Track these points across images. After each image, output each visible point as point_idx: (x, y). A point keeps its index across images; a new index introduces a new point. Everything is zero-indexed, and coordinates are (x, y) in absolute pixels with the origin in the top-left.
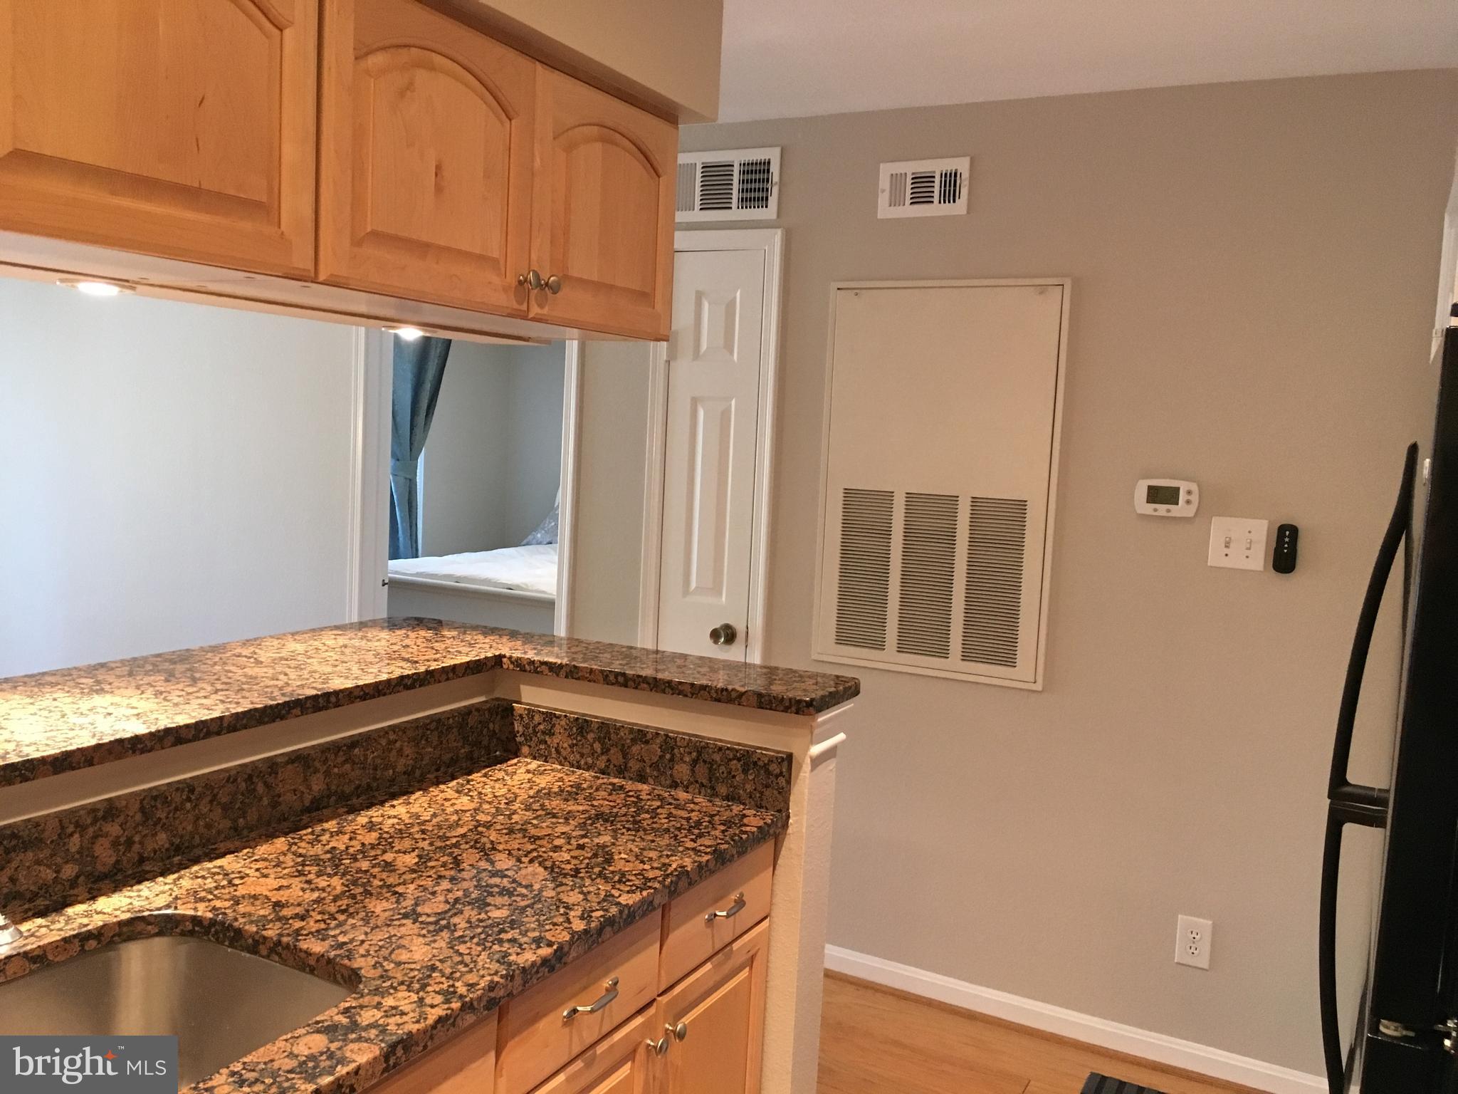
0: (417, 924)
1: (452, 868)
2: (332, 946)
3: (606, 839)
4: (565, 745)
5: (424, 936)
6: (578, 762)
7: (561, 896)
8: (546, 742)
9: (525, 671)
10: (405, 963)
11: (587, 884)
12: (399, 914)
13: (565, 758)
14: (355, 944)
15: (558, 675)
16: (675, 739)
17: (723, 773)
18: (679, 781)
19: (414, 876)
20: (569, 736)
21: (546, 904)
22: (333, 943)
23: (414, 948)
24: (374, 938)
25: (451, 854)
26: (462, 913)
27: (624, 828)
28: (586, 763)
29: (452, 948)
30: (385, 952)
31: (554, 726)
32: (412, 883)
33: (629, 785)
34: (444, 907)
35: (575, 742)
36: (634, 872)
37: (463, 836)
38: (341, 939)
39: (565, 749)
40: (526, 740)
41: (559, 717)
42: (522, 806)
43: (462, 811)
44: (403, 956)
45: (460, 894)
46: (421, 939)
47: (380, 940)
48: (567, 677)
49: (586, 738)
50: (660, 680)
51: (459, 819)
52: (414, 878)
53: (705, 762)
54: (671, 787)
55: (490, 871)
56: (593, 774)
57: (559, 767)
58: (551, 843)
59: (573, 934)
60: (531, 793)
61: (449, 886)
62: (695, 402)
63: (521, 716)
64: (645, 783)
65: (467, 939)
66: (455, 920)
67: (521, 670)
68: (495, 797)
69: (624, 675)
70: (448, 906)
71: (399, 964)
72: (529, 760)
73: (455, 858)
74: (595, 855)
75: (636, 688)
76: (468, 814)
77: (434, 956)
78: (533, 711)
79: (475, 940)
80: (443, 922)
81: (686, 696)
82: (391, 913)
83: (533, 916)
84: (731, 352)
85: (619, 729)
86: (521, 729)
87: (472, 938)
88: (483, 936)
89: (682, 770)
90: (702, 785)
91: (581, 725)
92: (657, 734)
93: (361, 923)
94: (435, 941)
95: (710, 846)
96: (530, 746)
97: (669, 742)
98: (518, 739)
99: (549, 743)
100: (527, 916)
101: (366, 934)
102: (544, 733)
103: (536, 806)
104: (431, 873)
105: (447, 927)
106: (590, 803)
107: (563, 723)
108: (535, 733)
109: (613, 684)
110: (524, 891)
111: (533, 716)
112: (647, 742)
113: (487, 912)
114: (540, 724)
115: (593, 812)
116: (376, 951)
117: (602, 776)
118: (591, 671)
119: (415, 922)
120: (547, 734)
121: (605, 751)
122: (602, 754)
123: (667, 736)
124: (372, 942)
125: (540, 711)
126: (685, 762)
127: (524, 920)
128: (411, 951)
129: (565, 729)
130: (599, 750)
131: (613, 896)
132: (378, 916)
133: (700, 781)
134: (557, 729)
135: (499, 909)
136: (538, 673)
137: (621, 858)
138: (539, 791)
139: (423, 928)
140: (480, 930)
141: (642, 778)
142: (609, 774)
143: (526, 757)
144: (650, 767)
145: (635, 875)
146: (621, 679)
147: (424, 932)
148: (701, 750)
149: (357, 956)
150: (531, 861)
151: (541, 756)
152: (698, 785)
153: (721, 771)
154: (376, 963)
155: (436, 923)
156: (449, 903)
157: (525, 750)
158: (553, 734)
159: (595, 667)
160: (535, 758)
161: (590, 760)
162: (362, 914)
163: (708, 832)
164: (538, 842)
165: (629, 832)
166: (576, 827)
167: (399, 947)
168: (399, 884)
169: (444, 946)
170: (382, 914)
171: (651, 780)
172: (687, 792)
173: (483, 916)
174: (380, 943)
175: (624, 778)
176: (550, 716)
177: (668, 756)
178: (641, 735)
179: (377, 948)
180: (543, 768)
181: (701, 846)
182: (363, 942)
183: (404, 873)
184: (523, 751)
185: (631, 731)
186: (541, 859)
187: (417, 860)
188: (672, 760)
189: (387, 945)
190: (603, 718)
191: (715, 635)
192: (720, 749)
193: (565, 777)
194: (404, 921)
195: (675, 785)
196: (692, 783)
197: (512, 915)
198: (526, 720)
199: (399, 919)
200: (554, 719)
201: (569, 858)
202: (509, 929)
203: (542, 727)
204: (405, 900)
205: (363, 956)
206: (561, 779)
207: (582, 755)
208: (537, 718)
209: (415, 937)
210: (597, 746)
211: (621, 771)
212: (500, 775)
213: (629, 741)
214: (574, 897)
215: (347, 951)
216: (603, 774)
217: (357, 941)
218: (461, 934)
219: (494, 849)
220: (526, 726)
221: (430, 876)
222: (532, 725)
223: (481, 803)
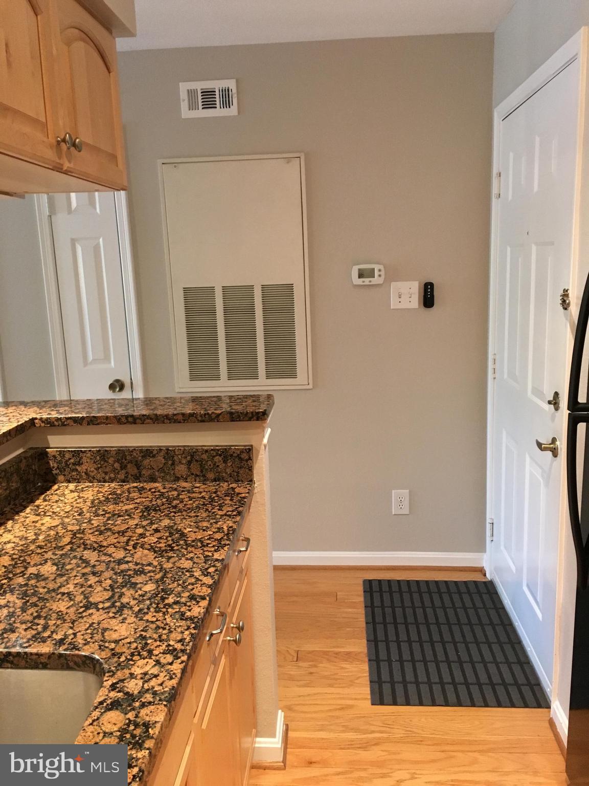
0: (101, 610)
1: (86, 566)
2: (55, 644)
3: (166, 522)
4: (92, 469)
5: (114, 617)
6: (104, 478)
7: (177, 564)
8: (77, 470)
9: (55, 426)
10: (121, 640)
11: (186, 554)
12: (81, 607)
13: (94, 478)
14: (70, 637)
15: (81, 425)
16: (174, 451)
17: (210, 465)
18: (180, 476)
19: (65, 578)
20: (94, 462)
21: (173, 573)
22: (54, 642)
23: (116, 628)
24: (80, 629)
25: (75, 557)
26: (124, 594)
27: (171, 512)
28: (110, 478)
29: (141, 619)
30: (98, 637)
31: (82, 458)
32: (68, 583)
33: (148, 486)
34: (107, 595)
35: (99, 466)
36: (206, 538)
37: (71, 543)
38: (58, 637)
39: (93, 472)
40: (61, 471)
41: (85, 452)
42: (91, 514)
43: (54, 527)
44: (115, 636)
45: (109, 582)
46: (114, 620)
47: (87, 630)
48: (88, 424)
49: (108, 462)
50: (160, 415)
51: (57, 533)
52: (67, 580)
53: (197, 461)
54: (175, 481)
55: (114, 562)
56: (117, 484)
57: (91, 484)
58: (135, 533)
59: (210, 586)
60: (89, 504)
61: (97, 579)
62: (73, 242)
63: (54, 456)
64: (155, 482)
65: (146, 610)
66: (125, 600)
67: (51, 426)
68: (68, 512)
69: (132, 416)
70: (110, 593)
71: (117, 642)
72: (66, 484)
73: (81, 559)
74: (171, 534)
75: (143, 423)
76: (60, 528)
77: (136, 629)
78: (64, 451)
79: (152, 610)
80: (118, 604)
81: (180, 422)
82: (75, 609)
83: (173, 583)
84: (95, 208)
85: (132, 452)
86: (56, 465)
87: (148, 609)
88: (154, 606)
89: (181, 469)
90: (197, 475)
91: (102, 454)
92: (160, 450)
93: (59, 622)
94: (125, 619)
95: (233, 511)
96: (64, 475)
97: (169, 453)
98: (54, 472)
99: (79, 470)
100: (169, 584)
101: (71, 628)
102: (74, 464)
103: (101, 512)
104: (74, 573)
105: (123, 606)
106: (133, 502)
107: (89, 455)
108: (67, 465)
109: (125, 423)
110: (150, 568)
111: (64, 456)
112: (154, 456)
113: (140, 589)
114: (70, 459)
115: (141, 507)
116: (91, 638)
117: (124, 484)
118: (107, 417)
119: (98, 610)
120: (77, 465)
121: (123, 467)
122: (122, 469)
123: (168, 450)
124: (82, 633)
125: (69, 451)
126: (182, 464)
127: (170, 587)
128: (116, 630)
129: (91, 459)
130: (119, 468)
131: (209, 556)
132: (67, 613)
133: (194, 473)
134: (84, 460)
135: (145, 584)
136: (65, 425)
137: (189, 531)
138: (93, 502)
139: (109, 612)
140: (148, 602)
141: (153, 479)
142: (128, 482)
143: (62, 483)
144: (158, 471)
145: (208, 539)
146: (130, 419)
147: (111, 615)
148: (193, 455)
149: (80, 646)
150: (135, 547)
151: (75, 479)
152: (193, 476)
153: (208, 465)
154: (100, 646)
155: (113, 605)
156: (108, 590)
157: (61, 478)
158: (82, 464)
159: (110, 415)
160: (69, 482)
161: (112, 475)
162: (54, 616)
163: (223, 503)
164: (127, 534)
165: (177, 514)
166: (140, 519)
167: (105, 630)
168: (60, 587)
169: (135, 620)
170: (69, 611)
171: (160, 480)
172: (187, 482)
173: (140, 592)
174: (89, 631)
175: (140, 482)
176: (77, 453)
177: (170, 462)
178: (148, 453)
179: (90, 636)
180: (80, 487)
181: (227, 512)
182: (75, 634)
183: (55, 579)
184: (59, 479)
185: (141, 451)
186: (140, 545)
187: (55, 568)
188: (173, 464)
189: (95, 632)
190: (118, 447)
191: (112, 387)
192: (206, 451)
193: (100, 490)
194: (91, 611)
195: (177, 479)
196: (189, 476)
197: (159, 586)
198: (59, 458)
199: (84, 611)
200: (81, 454)
201: (157, 540)
202: (167, 596)
203: (72, 461)
204: (75, 596)
205: (85, 644)
206: (99, 492)
207: (106, 473)
208: (67, 456)
209: (109, 620)
210: (117, 465)
211: (137, 478)
212: (56, 498)
213: (140, 458)
214: (187, 564)
215: (70, 644)
216: (124, 482)
217: (70, 635)
218: (138, 608)
219: (101, 546)
220: (60, 462)
221: (76, 576)
222: (64, 461)
223: (62, 519)
